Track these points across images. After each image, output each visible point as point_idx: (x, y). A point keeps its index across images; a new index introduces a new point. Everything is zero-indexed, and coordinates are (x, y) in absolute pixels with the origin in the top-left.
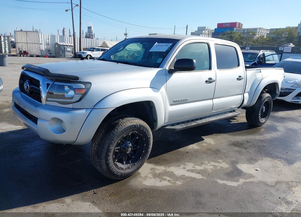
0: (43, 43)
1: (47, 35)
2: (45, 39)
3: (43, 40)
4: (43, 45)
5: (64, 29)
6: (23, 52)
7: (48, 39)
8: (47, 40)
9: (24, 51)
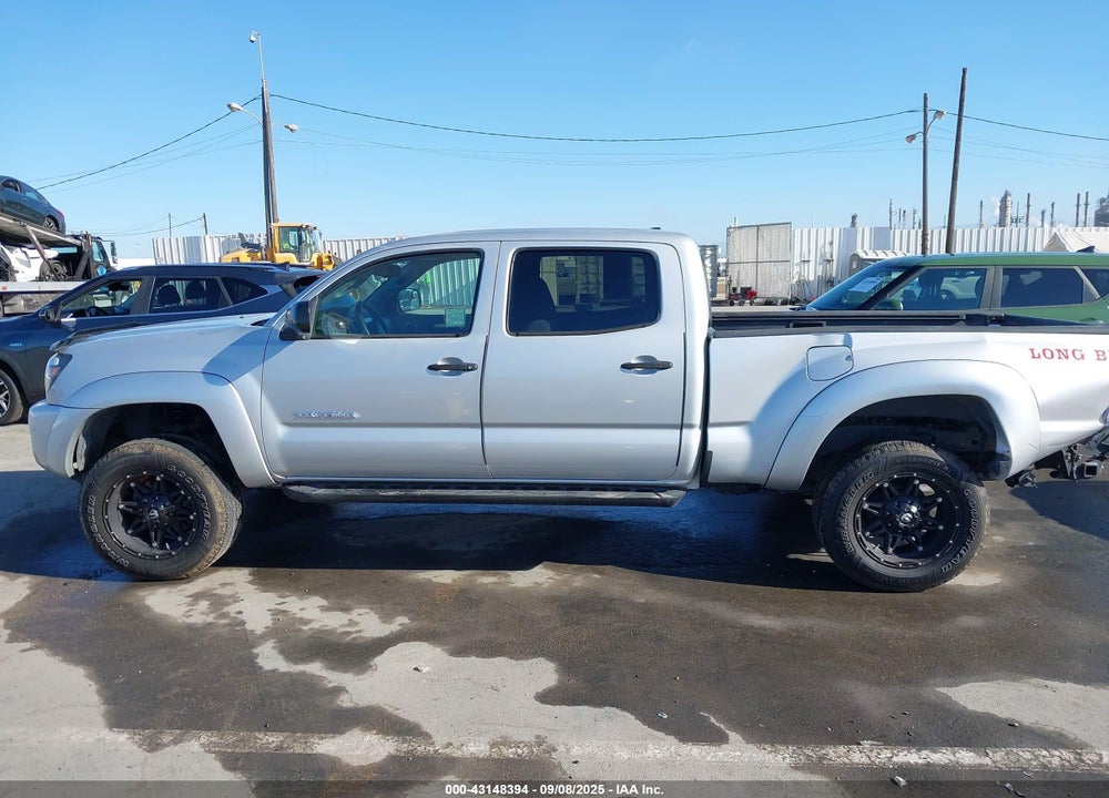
0: (812, 258)
1: (829, 230)
2: (821, 242)
3: (813, 247)
4: (812, 264)
5: (1006, 195)
6: (739, 291)
7: (831, 244)
8: (827, 246)
9: (742, 289)
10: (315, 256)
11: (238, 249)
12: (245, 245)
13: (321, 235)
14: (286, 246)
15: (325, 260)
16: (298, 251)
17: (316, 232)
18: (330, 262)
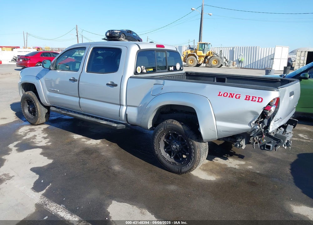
10: (208, 52)
11: (188, 50)
12: (190, 48)
13: (211, 46)
14: (201, 49)
15: (211, 53)
16: (203, 51)
17: (210, 45)
18: (212, 54)
